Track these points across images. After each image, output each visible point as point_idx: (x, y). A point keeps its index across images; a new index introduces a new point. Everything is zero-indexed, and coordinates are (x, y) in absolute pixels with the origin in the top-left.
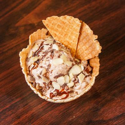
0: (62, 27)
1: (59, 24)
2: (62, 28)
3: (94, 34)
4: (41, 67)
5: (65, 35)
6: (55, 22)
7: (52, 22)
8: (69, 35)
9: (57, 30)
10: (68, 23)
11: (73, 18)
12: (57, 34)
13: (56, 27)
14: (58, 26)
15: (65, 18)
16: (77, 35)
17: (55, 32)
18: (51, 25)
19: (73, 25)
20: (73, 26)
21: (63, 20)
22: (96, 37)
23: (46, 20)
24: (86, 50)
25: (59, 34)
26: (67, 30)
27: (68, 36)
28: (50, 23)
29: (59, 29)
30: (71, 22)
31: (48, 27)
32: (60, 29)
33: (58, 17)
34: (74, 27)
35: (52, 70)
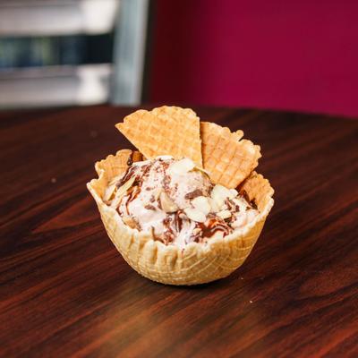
0: (162, 131)
1: (154, 125)
2: (163, 135)
3: (232, 132)
4: (148, 189)
5: (172, 148)
6: (144, 122)
7: (138, 124)
8: (181, 146)
9: (152, 141)
10: (171, 120)
11: (180, 109)
12: (155, 148)
13: (149, 133)
14: (152, 131)
15: (163, 111)
16: (197, 144)
17: (149, 145)
18: (137, 130)
19: (183, 124)
20: (183, 127)
21: (160, 117)
22: (240, 133)
23: (123, 122)
24: (226, 169)
25: (159, 147)
26: (174, 136)
27: (180, 150)
28: (134, 126)
29: (156, 137)
30: (177, 118)
31: (133, 135)
32: (158, 138)
33: (149, 113)
34: (187, 127)
35: (177, 185)
